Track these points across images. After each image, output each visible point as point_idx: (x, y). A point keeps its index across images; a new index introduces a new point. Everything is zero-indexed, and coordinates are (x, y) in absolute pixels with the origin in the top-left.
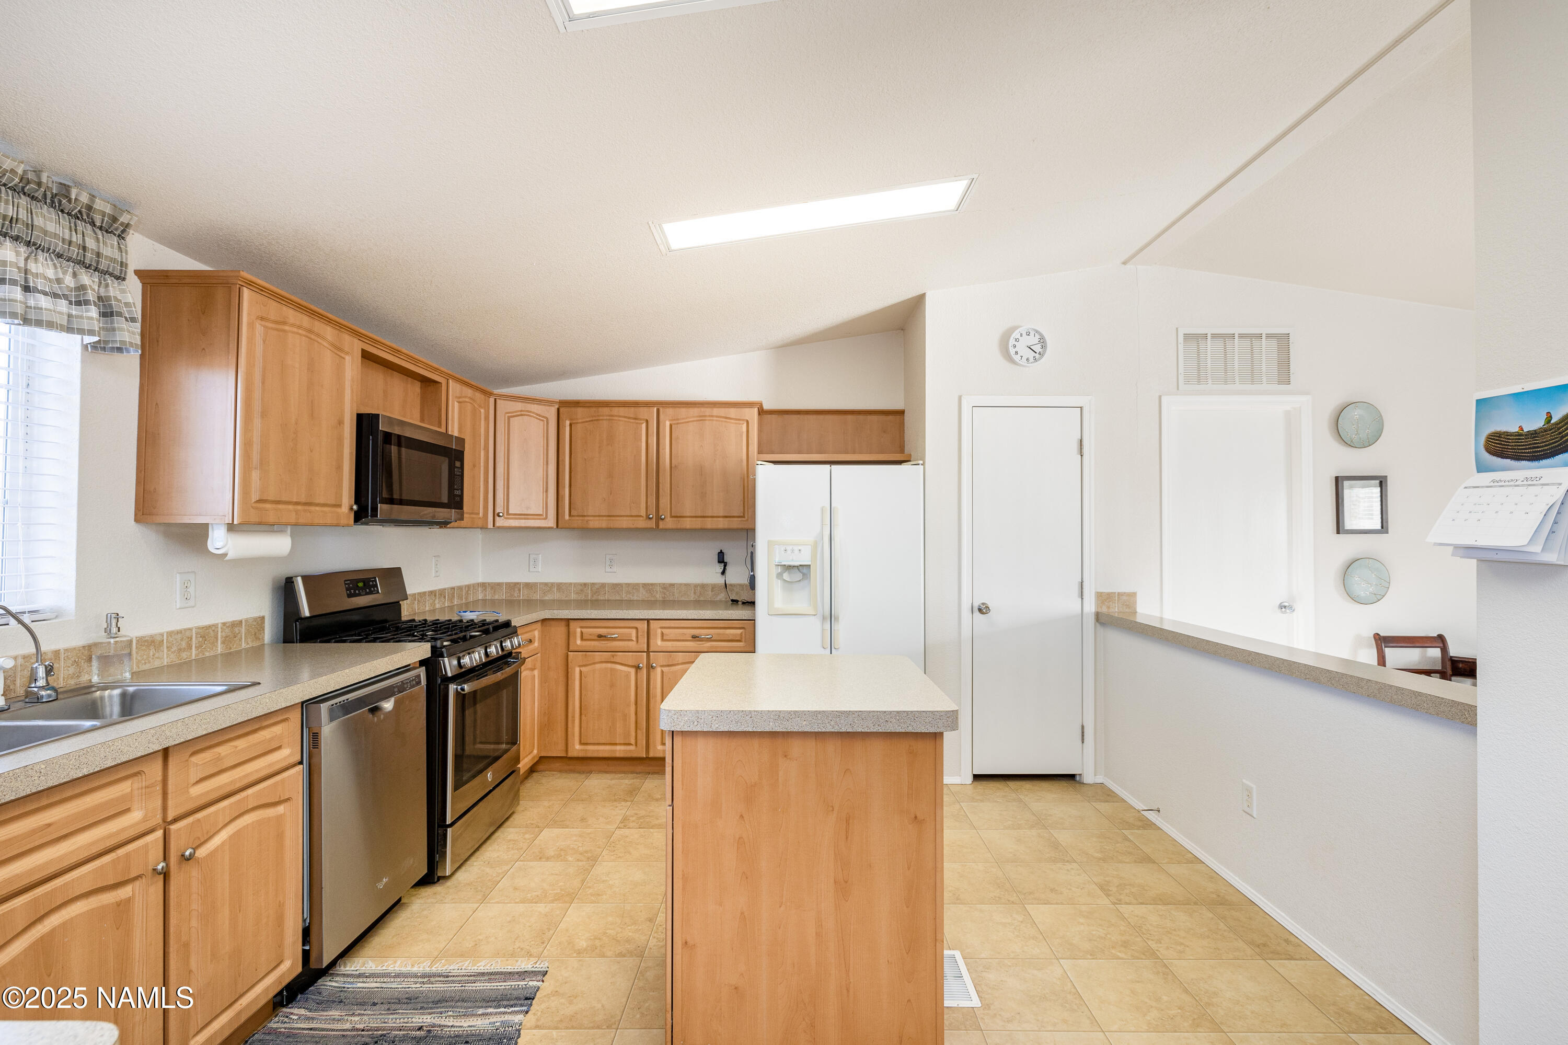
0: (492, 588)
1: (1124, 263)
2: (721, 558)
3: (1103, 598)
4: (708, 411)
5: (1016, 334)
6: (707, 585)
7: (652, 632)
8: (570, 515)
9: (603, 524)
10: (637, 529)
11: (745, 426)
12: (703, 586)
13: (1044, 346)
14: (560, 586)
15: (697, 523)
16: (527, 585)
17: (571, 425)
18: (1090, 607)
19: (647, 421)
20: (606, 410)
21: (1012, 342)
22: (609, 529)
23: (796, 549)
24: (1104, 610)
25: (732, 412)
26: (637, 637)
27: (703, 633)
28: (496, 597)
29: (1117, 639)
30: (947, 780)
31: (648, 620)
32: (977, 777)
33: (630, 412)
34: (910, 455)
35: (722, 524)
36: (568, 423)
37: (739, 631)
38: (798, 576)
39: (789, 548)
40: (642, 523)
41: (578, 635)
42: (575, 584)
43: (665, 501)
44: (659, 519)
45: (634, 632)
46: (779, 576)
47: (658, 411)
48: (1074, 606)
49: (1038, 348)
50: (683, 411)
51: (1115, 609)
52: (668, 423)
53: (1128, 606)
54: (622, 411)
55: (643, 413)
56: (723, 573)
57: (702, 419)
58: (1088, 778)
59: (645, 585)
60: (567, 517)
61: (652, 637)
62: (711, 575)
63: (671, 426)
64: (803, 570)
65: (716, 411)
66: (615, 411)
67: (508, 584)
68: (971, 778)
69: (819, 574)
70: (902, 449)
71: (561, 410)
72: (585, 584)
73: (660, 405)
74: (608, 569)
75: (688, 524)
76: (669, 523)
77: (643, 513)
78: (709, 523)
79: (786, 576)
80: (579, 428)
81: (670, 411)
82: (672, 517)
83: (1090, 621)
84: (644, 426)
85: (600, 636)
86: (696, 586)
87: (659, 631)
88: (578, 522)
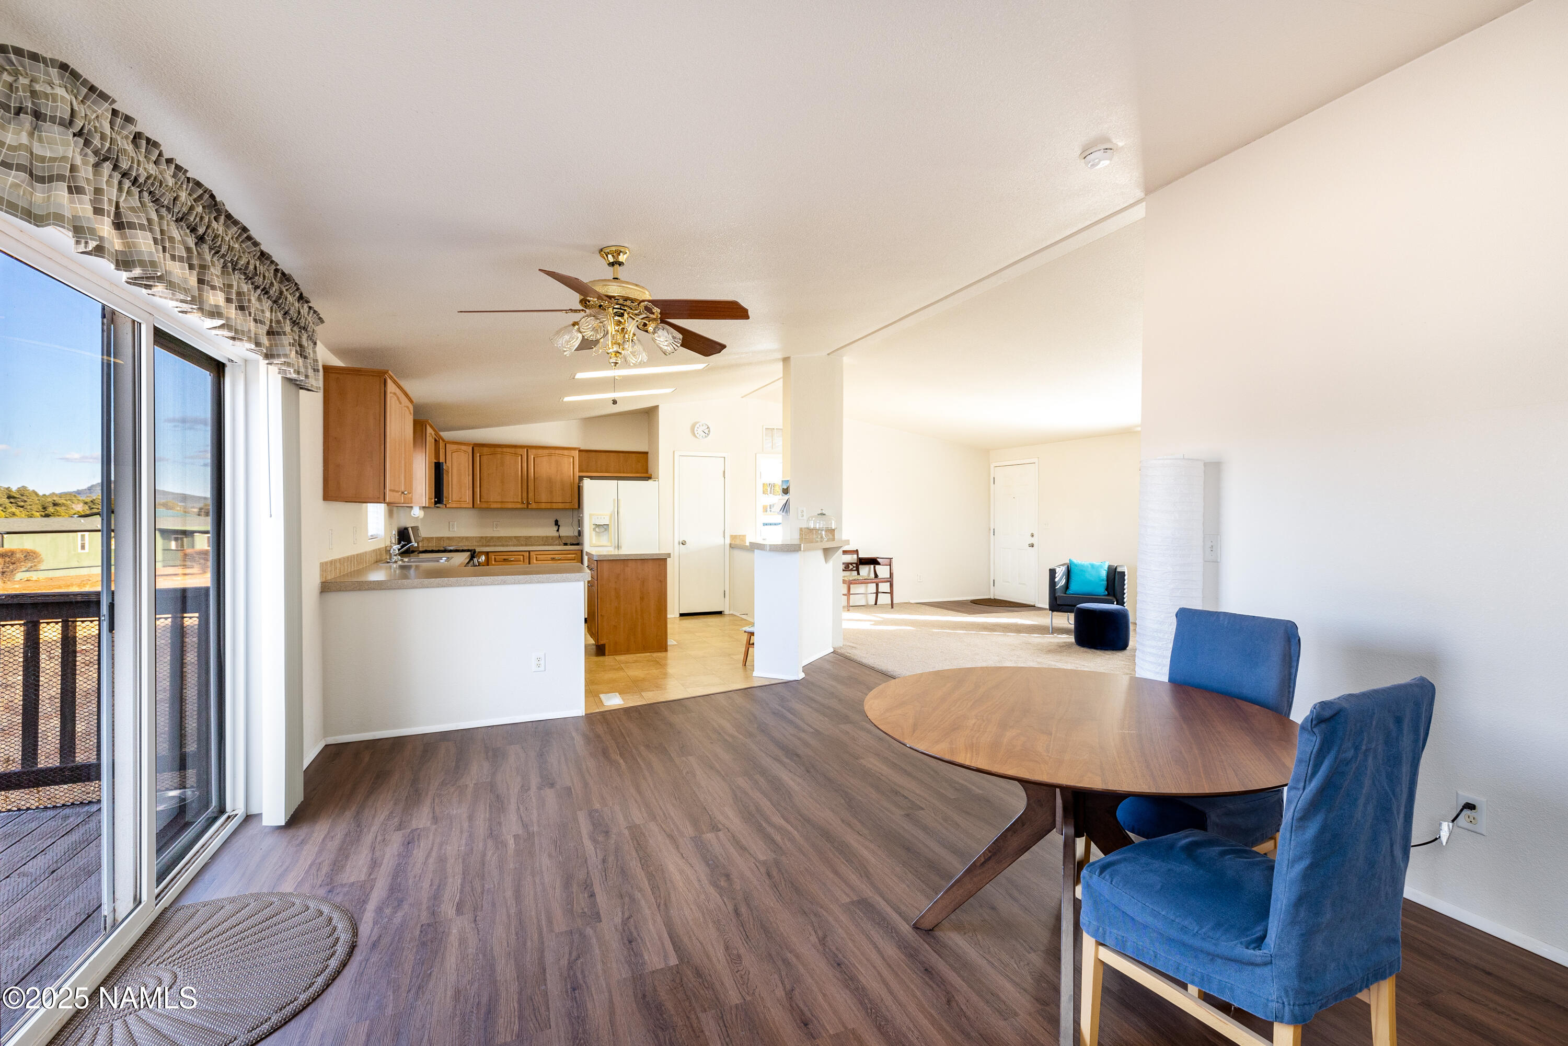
0: (427, 540)
1: (742, 397)
2: (556, 523)
3: (733, 537)
4: (553, 451)
5: (698, 425)
6: (549, 537)
7: (531, 557)
8: (480, 501)
9: (499, 506)
10: (516, 509)
11: (572, 459)
12: (547, 537)
13: (709, 431)
14: (467, 538)
15: (549, 506)
16: (448, 538)
17: (480, 456)
18: (728, 541)
19: (521, 455)
20: (499, 450)
21: (696, 429)
22: (502, 509)
23: (603, 517)
24: (733, 542)
25: (566, 452)
26: (524, 560)
27: (557, 557)
28: (430, 545)
29: (736, 553)
30: (668, 616)
31: (529, 552)
32: (682, 615)
33: (513, 450)
34: (651, 475)
35: (561, 506)
36: (478, 455)
37: (574, 555)
38: (603, 530)
39: (599, 517)
40: (519, 506)
41: (493, 559)
42: (476, 537)
43: (531, 494)
44: (528, 503)
45: (522, 557)
46: (594, 529)
47: (527, 450)
48: (721, 541)
49: (706, 431)
50: (540, 451)
51: (738, 542)
52: (532, 457)
53: (743, 541)
54: (508, 450)
55: (520, 451)
56: (558, 530)
57: (550, 455)
58: (727, 612)
59: (515, 537)
60: (479, 502)
61: (531, 559)
62: (551, 531)
63: (534, 458)
64: (605, 527)
65: (557, 452)
66: (505, 450)
67: (437, 538)
68: (678, 615)
69: (613, 528)
70: (647, 472)
71: (475, 448)
72: (482, 537)
73: (528, 448)
74: (495, 529)
75: (543, 506)
76: (534, 506)
77: (520, 500)
78: (555, 506)
79: (597, 529)
80: (484, 458)
81: (534, 451)
82: (535, 502)
83: (727, 547)
84: (520, 457)
85: (504, 559)
86: (543, 537)
87: (535, 556)
88: (484, 505)
